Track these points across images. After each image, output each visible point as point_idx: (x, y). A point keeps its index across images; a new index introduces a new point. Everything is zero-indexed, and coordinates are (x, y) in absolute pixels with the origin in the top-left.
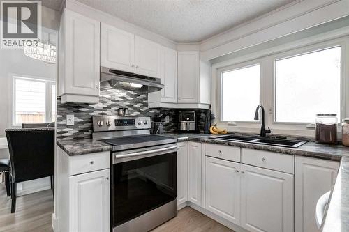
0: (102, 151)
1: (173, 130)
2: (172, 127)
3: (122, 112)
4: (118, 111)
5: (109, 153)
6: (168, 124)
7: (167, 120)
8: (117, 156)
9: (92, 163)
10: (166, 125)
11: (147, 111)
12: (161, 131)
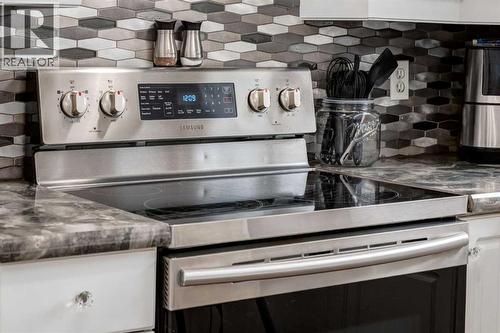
0: (125, 246)
1: (426, 142)
2: (421, 127)
3: (167, 44)
4: (153, 35)
5: (150, 257)
6: (403, 107)
7: (400, 86)
8: (189, 275)
9: (84, 297)
10: (389, 117)
11: (294, 37)
12: (368, 149)
